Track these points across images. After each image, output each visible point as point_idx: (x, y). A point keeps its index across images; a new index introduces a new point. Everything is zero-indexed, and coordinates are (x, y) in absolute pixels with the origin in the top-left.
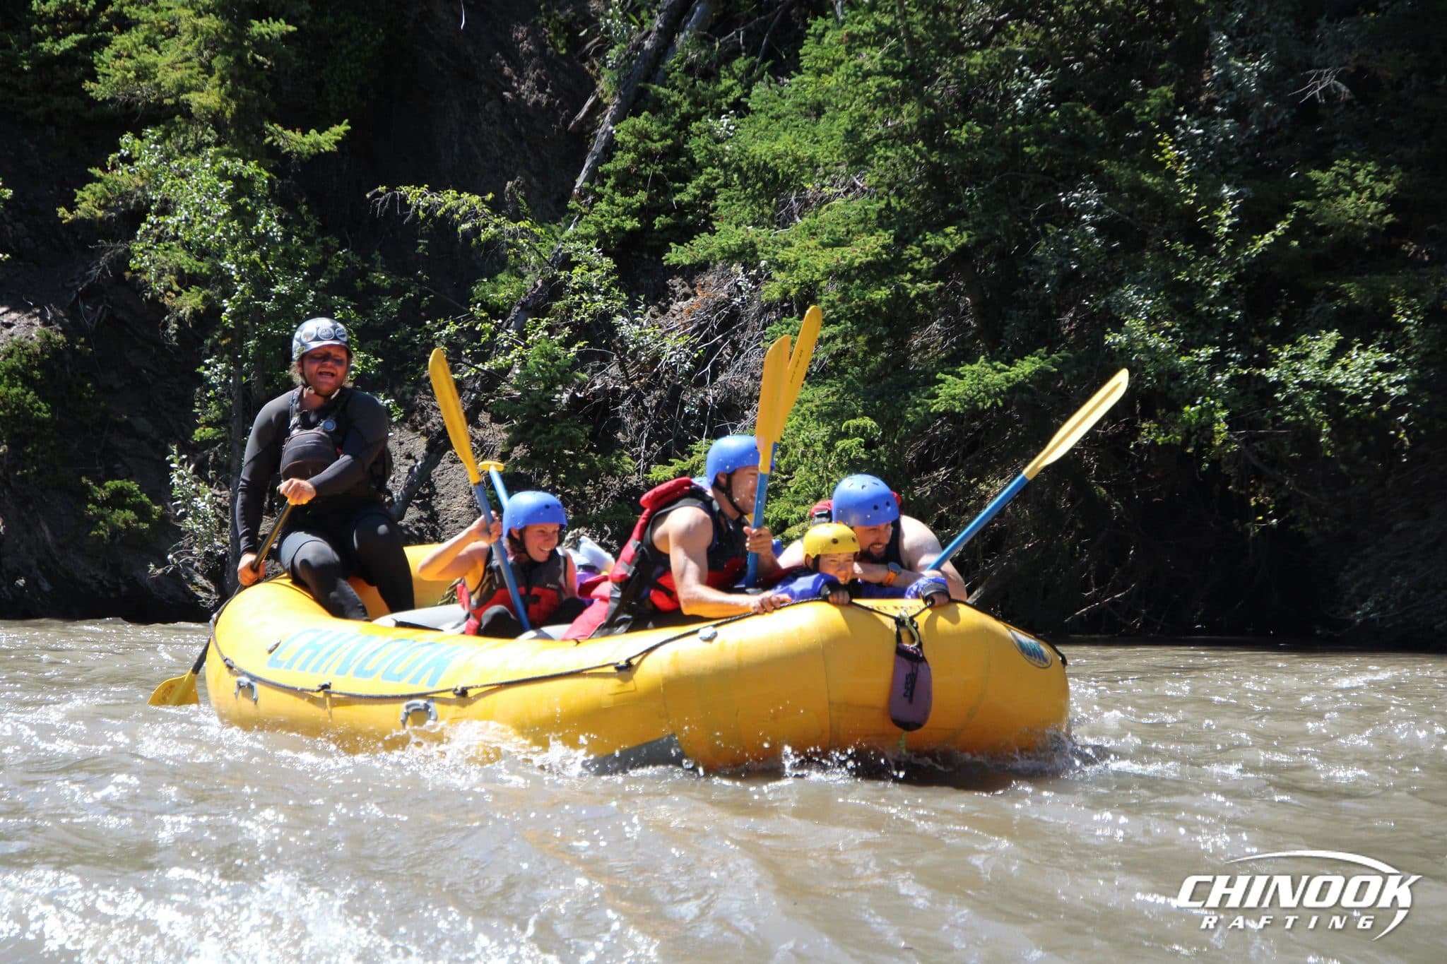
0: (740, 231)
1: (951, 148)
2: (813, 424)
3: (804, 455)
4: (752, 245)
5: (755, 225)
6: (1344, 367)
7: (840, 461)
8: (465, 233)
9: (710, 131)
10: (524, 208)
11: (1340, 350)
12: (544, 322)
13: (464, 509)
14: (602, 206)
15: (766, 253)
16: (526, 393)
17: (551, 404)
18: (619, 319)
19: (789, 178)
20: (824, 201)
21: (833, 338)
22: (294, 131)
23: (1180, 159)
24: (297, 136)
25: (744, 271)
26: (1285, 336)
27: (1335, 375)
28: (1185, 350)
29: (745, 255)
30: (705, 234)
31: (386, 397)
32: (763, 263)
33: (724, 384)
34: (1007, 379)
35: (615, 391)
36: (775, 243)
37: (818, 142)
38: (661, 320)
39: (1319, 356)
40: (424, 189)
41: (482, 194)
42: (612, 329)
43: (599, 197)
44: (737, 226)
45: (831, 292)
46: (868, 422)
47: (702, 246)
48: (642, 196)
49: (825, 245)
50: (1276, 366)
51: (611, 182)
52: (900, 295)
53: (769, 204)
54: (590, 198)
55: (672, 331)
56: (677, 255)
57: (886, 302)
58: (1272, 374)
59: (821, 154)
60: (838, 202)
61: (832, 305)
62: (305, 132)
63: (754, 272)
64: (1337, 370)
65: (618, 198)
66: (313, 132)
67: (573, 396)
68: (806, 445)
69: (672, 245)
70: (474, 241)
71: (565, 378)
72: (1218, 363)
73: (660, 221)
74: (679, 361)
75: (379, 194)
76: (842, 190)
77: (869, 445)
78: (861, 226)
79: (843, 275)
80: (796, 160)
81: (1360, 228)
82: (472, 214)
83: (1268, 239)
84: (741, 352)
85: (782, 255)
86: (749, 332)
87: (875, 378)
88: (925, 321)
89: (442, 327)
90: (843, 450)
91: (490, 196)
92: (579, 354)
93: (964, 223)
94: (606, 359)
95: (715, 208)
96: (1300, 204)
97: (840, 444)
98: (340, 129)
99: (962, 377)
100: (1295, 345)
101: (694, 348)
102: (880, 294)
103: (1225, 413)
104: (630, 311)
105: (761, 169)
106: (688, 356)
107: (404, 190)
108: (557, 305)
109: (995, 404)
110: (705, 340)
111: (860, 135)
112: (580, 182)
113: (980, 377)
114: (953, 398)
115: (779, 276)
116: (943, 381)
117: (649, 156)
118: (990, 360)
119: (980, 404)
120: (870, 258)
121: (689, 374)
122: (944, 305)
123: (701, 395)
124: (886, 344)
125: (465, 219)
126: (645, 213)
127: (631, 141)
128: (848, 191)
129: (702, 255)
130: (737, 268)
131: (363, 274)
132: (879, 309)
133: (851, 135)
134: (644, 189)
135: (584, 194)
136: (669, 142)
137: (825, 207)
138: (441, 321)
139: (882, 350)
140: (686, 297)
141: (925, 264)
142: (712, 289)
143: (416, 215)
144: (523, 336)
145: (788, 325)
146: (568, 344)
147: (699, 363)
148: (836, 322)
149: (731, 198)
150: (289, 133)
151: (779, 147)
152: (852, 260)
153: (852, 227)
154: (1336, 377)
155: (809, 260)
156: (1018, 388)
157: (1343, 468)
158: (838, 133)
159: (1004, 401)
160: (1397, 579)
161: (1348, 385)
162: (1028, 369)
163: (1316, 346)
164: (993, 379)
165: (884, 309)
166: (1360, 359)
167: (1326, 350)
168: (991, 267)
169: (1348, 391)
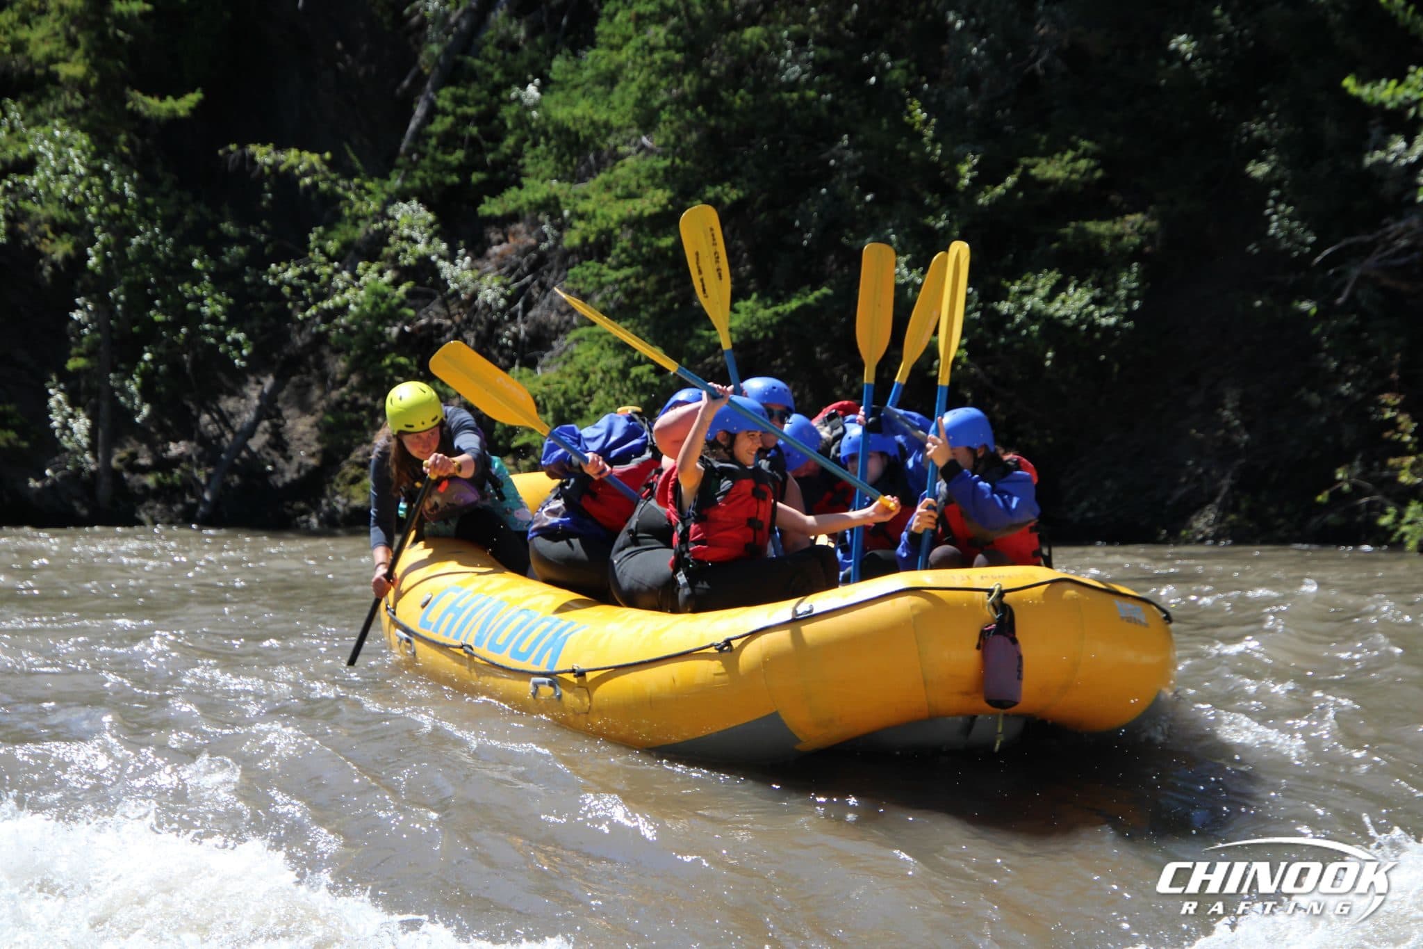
0: (545, 186)
1: (728, 113)
2: (610, 353)
3: (602, 380)
4: (556, 198)
5: (559, 180)
6: (1063, 302)
7: (634, 386)
8: (306, 187)
9: (518, 99)
10: (358, 165)
11: (1059, 287)
12: (375, 267)
13: (307, 429)
14: (426, 162)
15: (568, 204)
16: (361, 327)
17: (382, 336)
18: (441, 263)
19: (589, 139)
20: (617, 157)
21: (627, 279)
22: (152, 96)
23: (926, 123)
24: (154, 102)
25: (551, 220)
26: (1014, 276)
27: (1057, 309)
29: (551, 206)
30: (515, 189)
31: (239, 331)
32: (566, 213)
33: (534, 319)
34: (776, 314)
35: (439, 326)
36: (575, 195)
37: (614, 109)
38: (478, 263)
39: (1042, 292)
40: (270, 147)
41: (321, 152)
42: (436, 271)
43: (422, 155)
44: (543, 181)
45: (624, 240)
47: (512, 199)
48: (460, 154)
49: (618, 198)
50: (1007, 300)
51: (433, 142)
53: (571, 161)
54: (415, 157)
55: (489, 272)
56: (491, 208)
57: (674, 248)
58: (1003, 307)
59: (616, 120)
60: (629, 160)
61: (624, 250)
62: (162, 98)
63: (559, 220)
64: (1057, 304)
65: (439, 156)
66: (169, 99)
67: (402, 331)
68: (604, 372)
69: (486, 198)
70: (313, 196)
71: (393, 315)
73: (476, 177)
74: (495, 300)
75: (230, 152)
76: (634, 149)
78: (649, 182)
79: (635, 223)
80: (593, 123)
81: (1074, 182)
82: (312, 171)
83: (999, 190)
84: (548, 290)
85: (583, 206)
86: (554, 273)
87: (665, 312)
89: (286, 270)
90: (637, 376)
91: (328, 155)
92: (408, 293)
93: (739, 180)
94: (431, 297)
95: (523, 166)
96: (1026, 161)
97: (634, 371)
98: (193, 98)
99: (737, 311)
100: (1023, 281)
101: (506, 286)
102: (667, 241)
104: (451, 257)
105: (562, 131)
106: (503, 296)
107: (252, 148)
108: (386, 250)
109: (766, 336)
110: (517, 280)
111: (649, 100)
112: (405, 144)
113: (753, 312)
115: (581, 225)
117: (465, 120)
118: (761, 298)
119: (754, 336)
120: (658, 209)
121: (503, 311)
123: (514, 329)
124: (673, 282)
125: (305, 174)
126: (464, 170)
127: (448, 105)
128: (638, 152)
129: (512, 206)
130: (543, 217)
131: (215, 226)
132: (666, 254)
133: (641, 102)
134: (462, 148)
135: (409, 153)
136: (483, 107)
137: (619, 163)
138: (284, 265)
139: (668, 290)
140: (500, 243)
142: (522, 236)
143: (262, 171)
144: (357, 278)
145: (588, 268)
146: (396, 283)
147: (511, 300)
148: (630, 265)
149: (537, 157)
150: (148, 100)
151: (578, 112)
152: (642, 212)
153: (643, 182)
154: (1057, 310)
155: (605, 211)
156: (788, 320)
158: (630, 101)
159: (774, 332)
160: (1108, 483)
161: (1066, 317)
162: (794, 304)
163: (1040, 284)
164: (764, 314)
165: (670, 254)
166: (1077, 295)
167: (1047, 288)
168: (762, 216)
169: (1068, 323)
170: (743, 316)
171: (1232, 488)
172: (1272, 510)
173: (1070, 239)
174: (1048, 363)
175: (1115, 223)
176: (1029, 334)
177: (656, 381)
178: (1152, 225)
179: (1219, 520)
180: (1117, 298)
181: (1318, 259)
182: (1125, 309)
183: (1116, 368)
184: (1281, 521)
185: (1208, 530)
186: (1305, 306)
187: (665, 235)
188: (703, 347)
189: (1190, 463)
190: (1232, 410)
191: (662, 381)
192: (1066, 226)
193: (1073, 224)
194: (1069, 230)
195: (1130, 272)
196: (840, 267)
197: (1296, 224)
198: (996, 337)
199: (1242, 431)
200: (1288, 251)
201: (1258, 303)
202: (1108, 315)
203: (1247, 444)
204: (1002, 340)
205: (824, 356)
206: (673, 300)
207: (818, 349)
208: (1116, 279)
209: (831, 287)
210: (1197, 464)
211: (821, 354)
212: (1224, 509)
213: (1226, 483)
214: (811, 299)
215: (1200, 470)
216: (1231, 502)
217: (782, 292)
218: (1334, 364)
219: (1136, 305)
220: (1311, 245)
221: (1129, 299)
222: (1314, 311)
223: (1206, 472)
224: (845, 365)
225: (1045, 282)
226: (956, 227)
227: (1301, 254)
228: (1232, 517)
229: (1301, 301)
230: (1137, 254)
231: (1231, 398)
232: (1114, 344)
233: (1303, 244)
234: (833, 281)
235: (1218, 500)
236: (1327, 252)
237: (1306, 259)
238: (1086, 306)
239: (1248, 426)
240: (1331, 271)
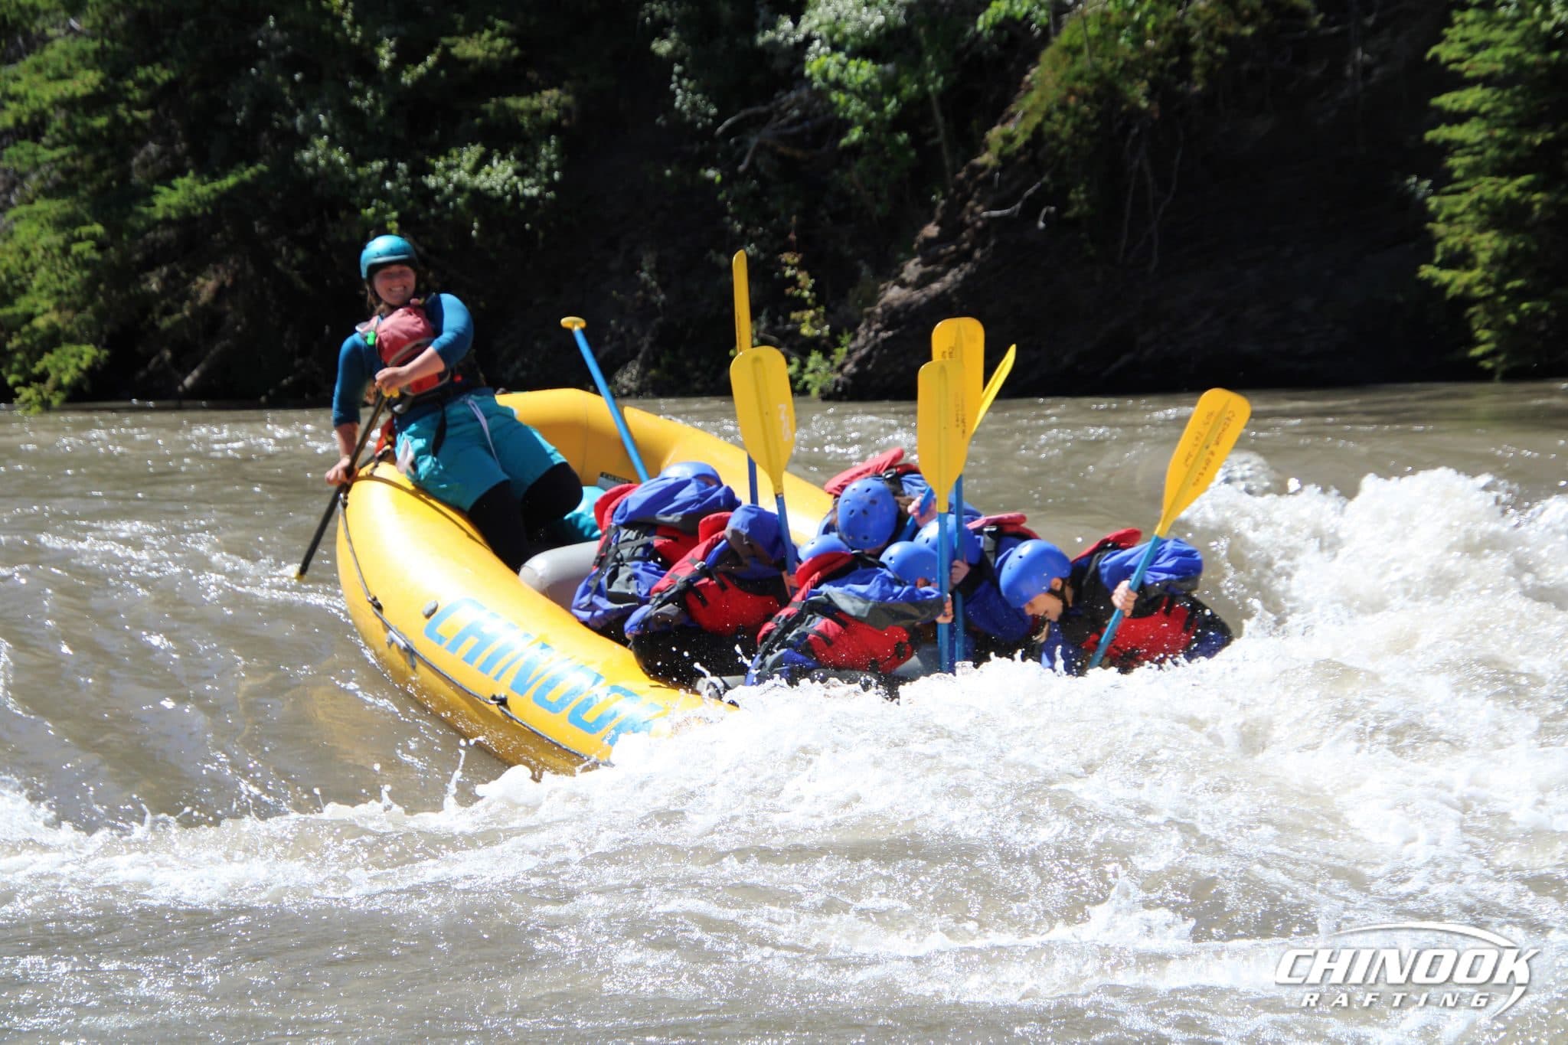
2: (50, 230)
3: (44, 257)
6: (488, 174)
11: (484, 160)
19: (16, 23)
20: (46, 40)
21: (63, 158)
26: (441, 150)
27: (482, 181)
28: (358, 161)
34: (214, 190)
36: (6, 78)
39: (467, 166)
45: (59, 120)
46: (98, 229)
49: (49, 79)
50: (433, 174)
52: (117, 121)
57: (108, 128)
58: (431, 181)
59: (42, 4)
60: (58, 43)
61: (59, 130)
64: (482, 176)
68: (45, 249)
72: (389, 173)
76: (62, 32)
77: (101, 247)
78: (80, 63)
79: (68, 104)
80: (19, 7)
81: (493, 60)
83: (420, 69)
85: (14, 88)
87: (105, 190)
88: (141, 144)
93: (169, 61)
96: (446, 41)
97: (76, 248)
99: (174, 188)
100: (447, 155)
102: (101, 122)
103: (395, 214)
109: (205, 212)
113: (192, 189)
114: (169, 206)
115: (13, 106)
116: (158, 193)
118: (198, 175)
119: (193, 212)
120: (90, 90)
122: (157, 130)
124: (110, 161)
128: (67, 34)
132: (101, 134)
137: (49, 46)
139: (106, 168)
141: (137, 94)
145: (23, 148)
148: (65, 145)
152: (74, 93)
153: (74, 64)
155: (37, 92)
156: (225, 196)
157: (493, 256)
159: (213, 209)
160: (538, 344)
161: (492, 189)
162: (231, 181)
163: (465, 157)
164: (202, 190)
165: (105, 133)
166: (500, 168)
167: (473, 160)
168: (194, 96)
169: (493, 194)
170: (181, 192)
171: (652, 345)
172: (689, 364)
173: (491, 114)
174: (474, 233)
175: (532, 97)
176: (456, 206)
177: (97, 256)
178: (567, 99)
179: (642, 375)
180: (539, 171)
181: (720, 129)
182: (545, 180)
183: (541, 234)
184: (697, 374)
185: (632, 385)
186: (711, 173)
187: (99, 115)
188: (142, 224)
189: (613, 322)
190: (650, 273)
191: (104, 257)
192: (488, 102)
193: (494, 100)
194: (490, 106)
195: (549, 144)
196: (274, 144)
197: (699, 97)
198: (428, 209)
199: (659, 291)
200: (693, 123)
201: (668, 172)
202: (532, 186)
203: (663, 303)
204: (433, 211)
205: (264, 230)
206: (109, 180)
207: (256, 223)
208: (536, 152)
209: (265, 163)
210: (619, 324)
211: (259, 228)
212: (646, 365)
213: (646, 341)
214: (247, 175)
215: (622, 329)
216: (651, 358)
217: (217, 169)
218: (739, 227)
219: (557, 175)
220: (714, 117)
221: (550, 171)
222: (718, 178)
223: (629, 331)
224: (284, 238)
225: (471, 153)
226: (381, 105)
227: (705, 126)
228: (653, 372)
229: (706, 169)
230: (554, 127)
231: (648, 261)
232: (539, 211)
233: (707, 116)
234: (267, 158)
235: (640, 356)
236: (728, 122)
237: (709, 131)
238: (510, 178)
239: (664, 287)
240: (732, 140)
